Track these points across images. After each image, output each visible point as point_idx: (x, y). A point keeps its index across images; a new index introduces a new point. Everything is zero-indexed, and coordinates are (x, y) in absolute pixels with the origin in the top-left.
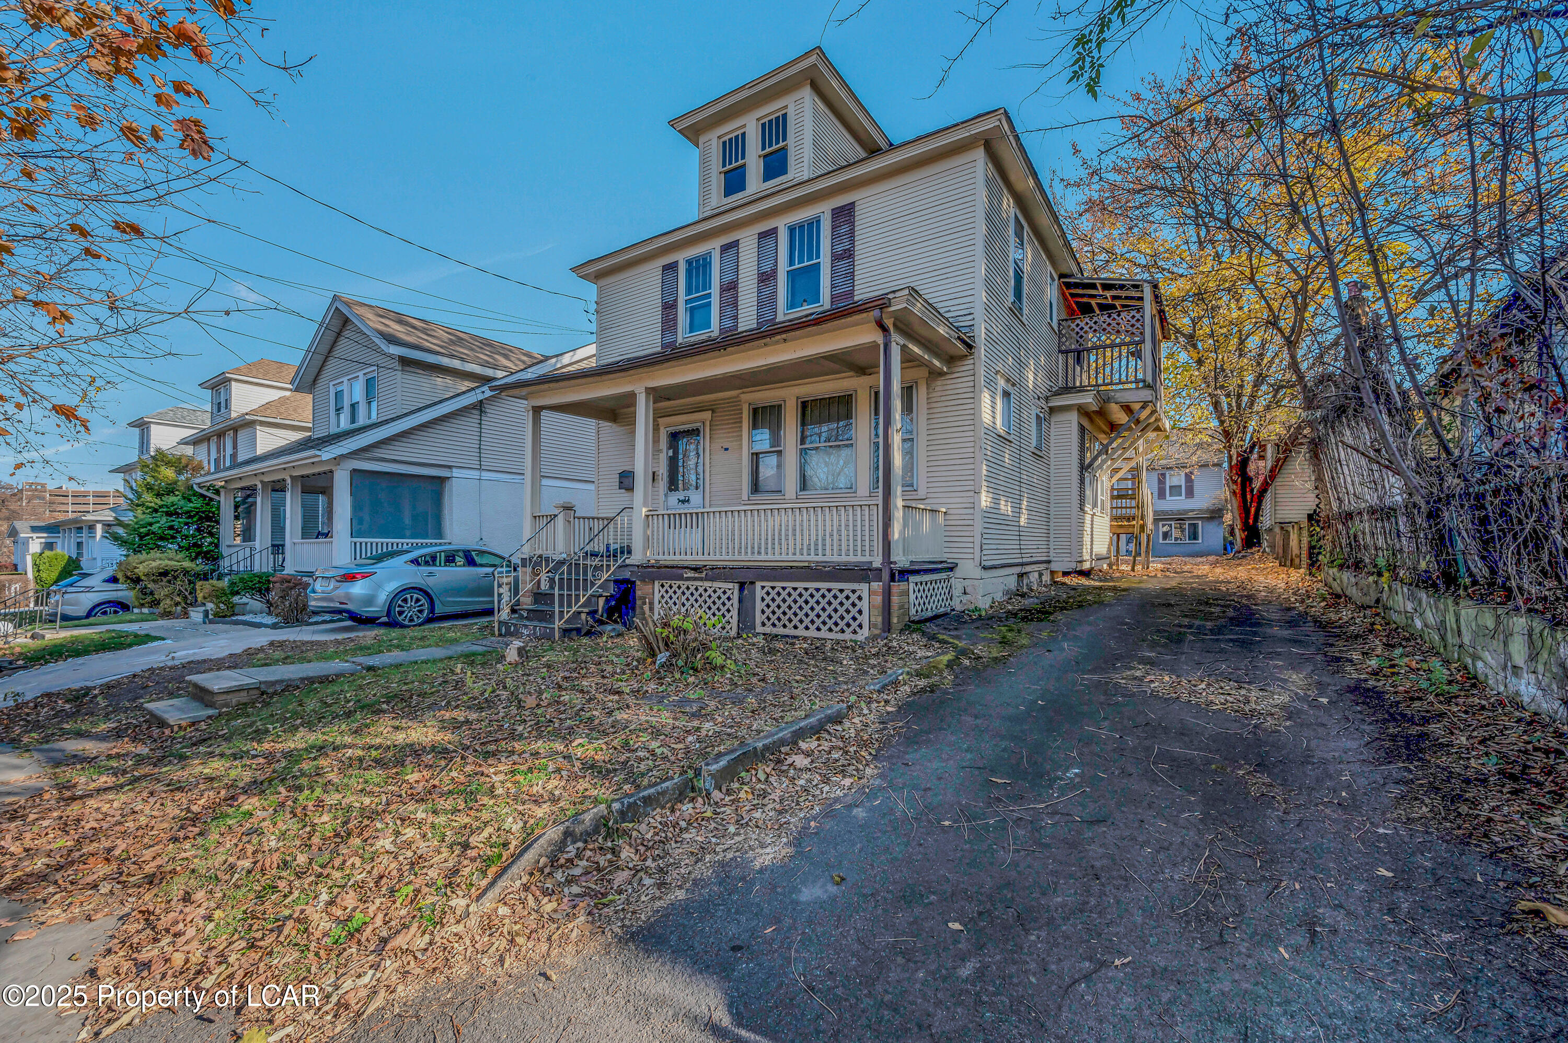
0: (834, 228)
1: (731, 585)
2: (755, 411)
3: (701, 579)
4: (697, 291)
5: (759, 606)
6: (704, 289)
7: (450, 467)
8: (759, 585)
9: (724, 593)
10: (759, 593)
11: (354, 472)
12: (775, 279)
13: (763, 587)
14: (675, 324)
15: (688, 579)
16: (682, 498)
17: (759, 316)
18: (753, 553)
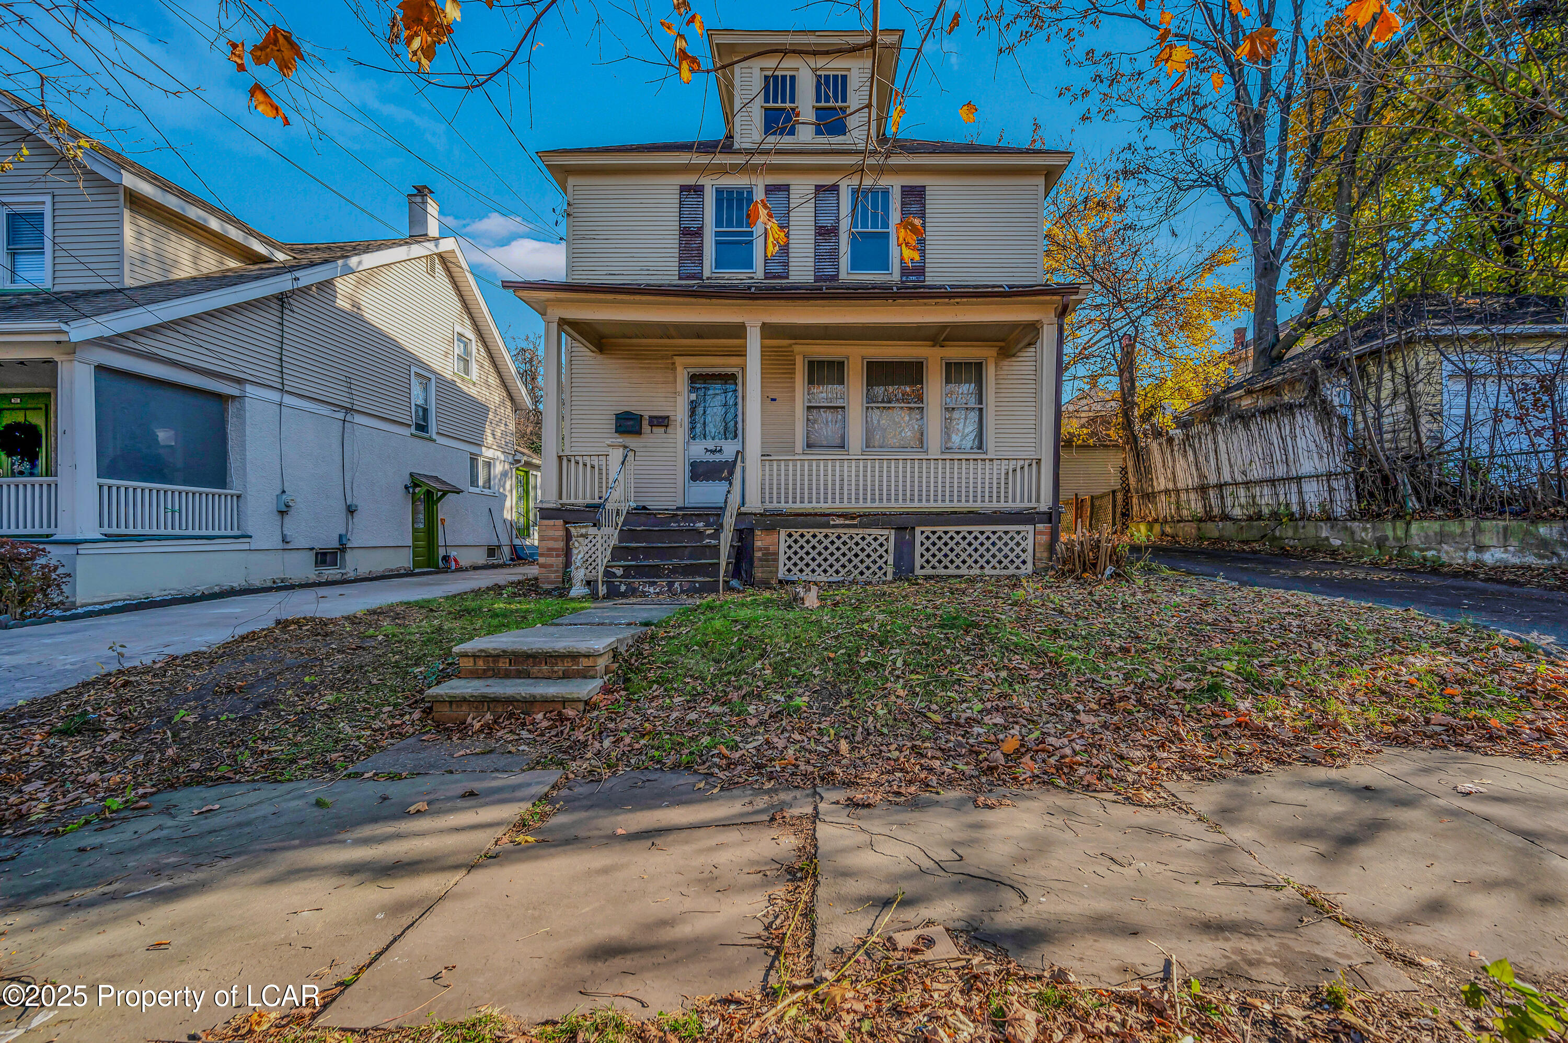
0: (903, 204)
1: (886, 532)
2: (811, 364)
3: (854, 526)
4: (729, 225)
5: (918, 550)
6: (749, 225)
7: (239, 381)
8: (918, 530)
9: (875, 539)
10: (919, 538)
11: (101, 369)
12: (837, 235)
13: (922, 532)
14: (701, 255)
15: (835, 526)
16: (712, 447)
17: (817, 270)
18: (904, 500)
